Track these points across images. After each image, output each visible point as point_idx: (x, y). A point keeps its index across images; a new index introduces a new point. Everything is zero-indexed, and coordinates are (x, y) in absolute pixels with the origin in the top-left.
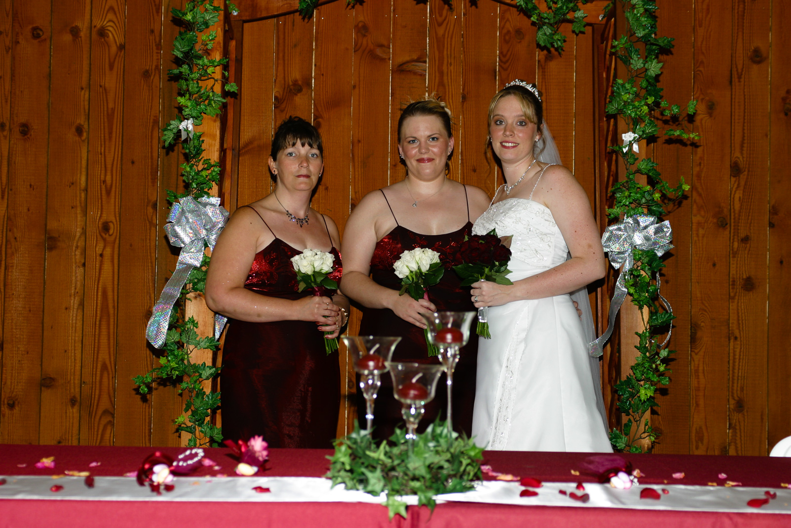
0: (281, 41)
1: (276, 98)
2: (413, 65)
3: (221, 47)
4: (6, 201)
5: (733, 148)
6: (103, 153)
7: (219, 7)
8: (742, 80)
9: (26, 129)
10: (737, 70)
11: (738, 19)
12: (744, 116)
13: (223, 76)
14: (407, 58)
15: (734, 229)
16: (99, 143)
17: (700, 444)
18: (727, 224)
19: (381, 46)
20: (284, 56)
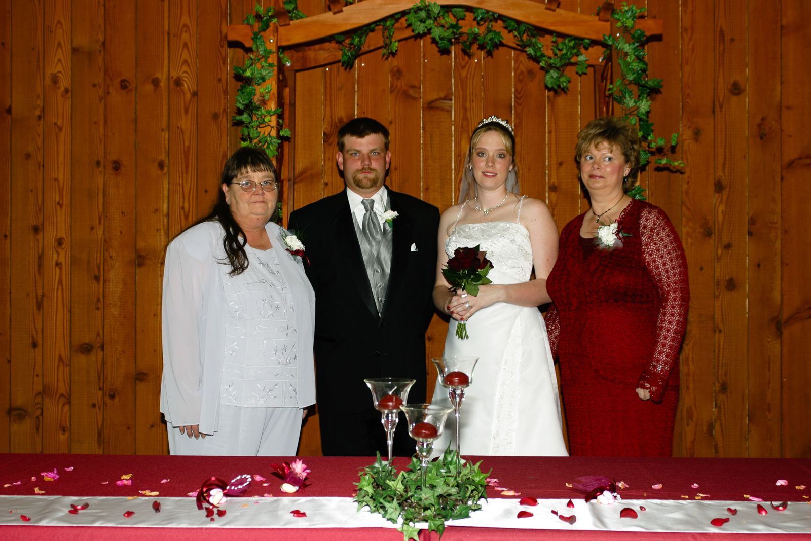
0: (328, 85)
1: (325, 134)
2: (441, 103)
3: (275, 98)
4: (102, 226)
5: (716, 169)
6: (181, 184)
7: (273, 64)
8: (723, 109)
9: (117, 165)
10: (719, 101)
11: (719, 57)
12: (726, 140)
13: (278, 123)
14: (435, 97)
15: (718, 238)
16: (178, 175)
17: (690, 421)
18: (712, 234)
19: (413, 87)
20: (331, 98)
